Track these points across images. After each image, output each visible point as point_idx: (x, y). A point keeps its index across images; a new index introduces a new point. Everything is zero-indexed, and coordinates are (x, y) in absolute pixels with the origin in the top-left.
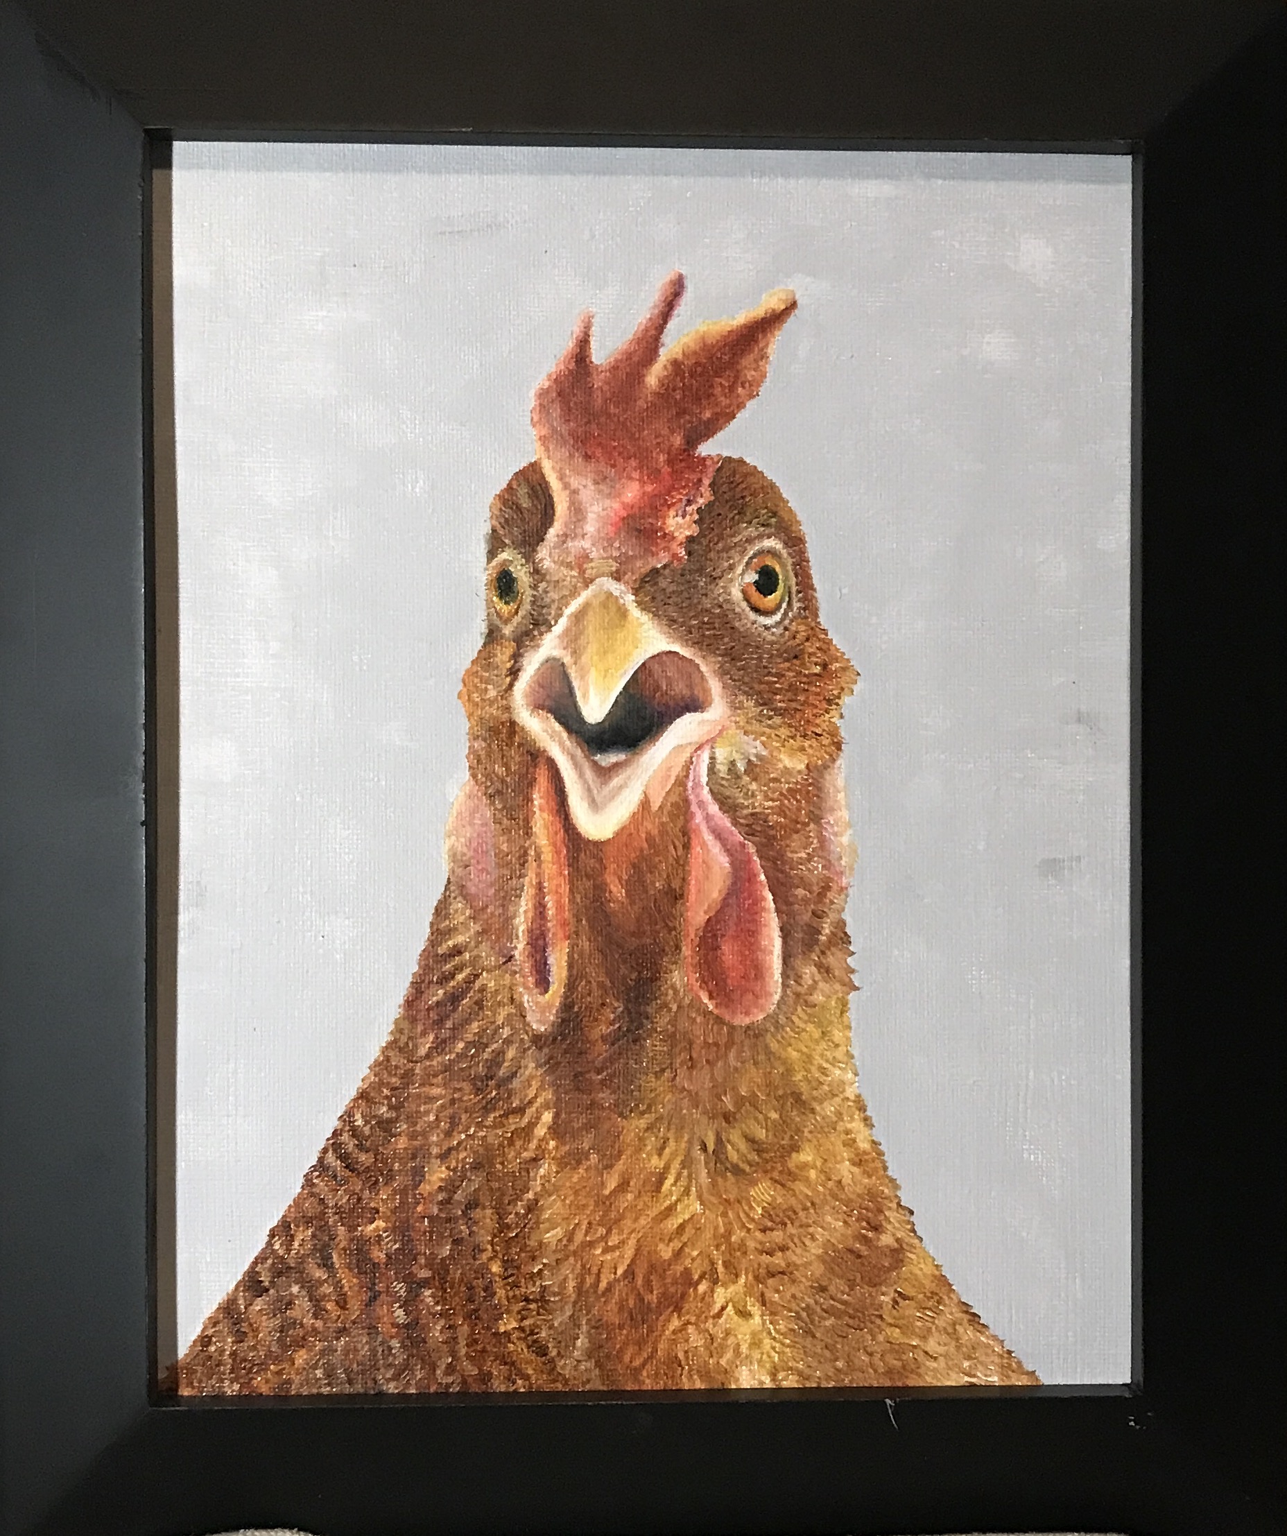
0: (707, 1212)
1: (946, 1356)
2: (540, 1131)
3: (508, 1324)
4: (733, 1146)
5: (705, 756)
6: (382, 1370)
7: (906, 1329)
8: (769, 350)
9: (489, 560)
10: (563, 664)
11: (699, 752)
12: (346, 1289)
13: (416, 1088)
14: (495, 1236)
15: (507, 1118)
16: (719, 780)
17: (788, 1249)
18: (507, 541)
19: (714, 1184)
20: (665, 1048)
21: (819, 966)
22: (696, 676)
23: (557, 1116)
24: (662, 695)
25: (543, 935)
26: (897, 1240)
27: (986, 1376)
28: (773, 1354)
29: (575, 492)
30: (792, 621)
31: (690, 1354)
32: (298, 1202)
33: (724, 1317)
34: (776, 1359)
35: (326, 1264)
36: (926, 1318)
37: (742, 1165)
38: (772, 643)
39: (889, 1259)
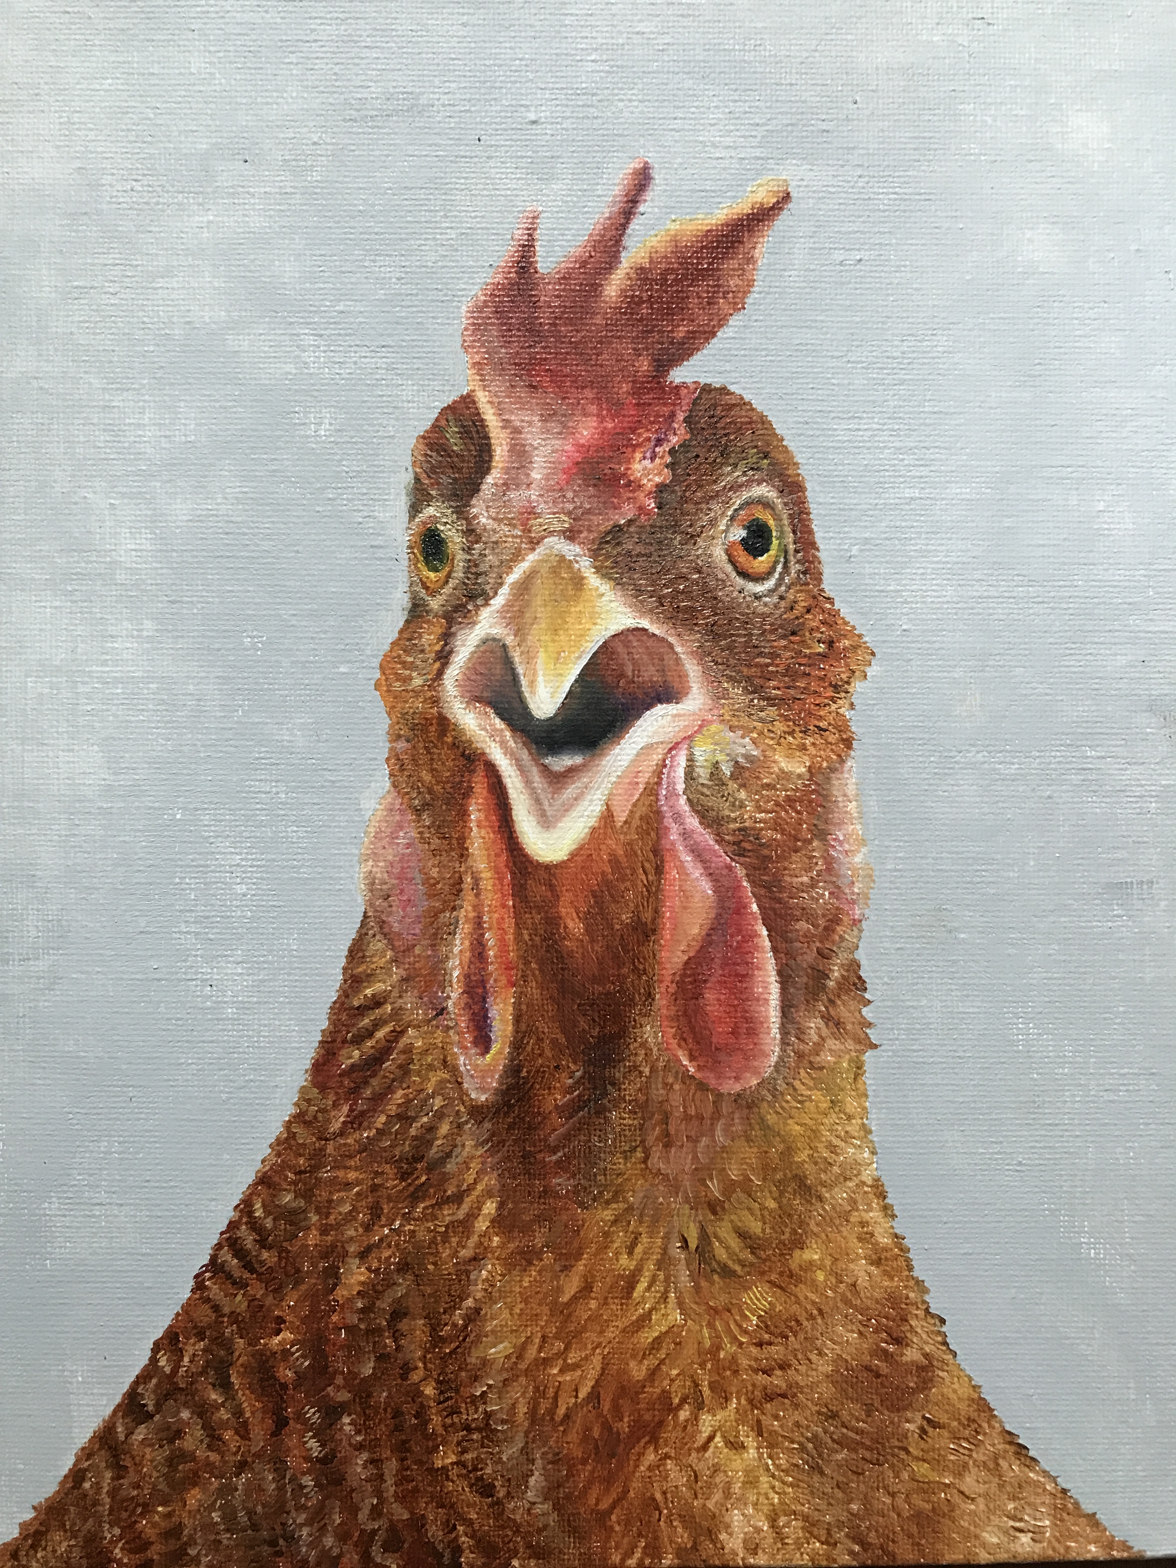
0: (690, 1322)
1: (986, 1496)
2: (482, 1225)
3: (445, 1458)
4: (721, 1242)
5: (682, 761)
6: (293, 1514)
7: (938, 1463)
8: (757, 253)
9: (412, 517)
10: (504, 645)
11: (674, 752)
12: (248, 1415)
13: (327, 1172)
14: (427, 1351)
15: (441, 1209)
16: (700, 787)
17: (790, 1366)
18: (433, 493)
19: (697, 1289)
20: (636, 1122)
21: (827, 1018)
22: (669, 661)
23: (501, 1206)
24: (629, 683)
25: (483, 983)
26: (926, 1355)
27: (1035, 1519)
28: (772, 1495)
29: (517, 431)
30: (789, 588)
31: (669, 1495)
32: (187, 1308)
33: (711, 1450)
34: (776, 1500)
35: (225, 1385)
36: (962, 1451)
37: (730, 1263)
38: (764, 616)
39: (915, 1379)
